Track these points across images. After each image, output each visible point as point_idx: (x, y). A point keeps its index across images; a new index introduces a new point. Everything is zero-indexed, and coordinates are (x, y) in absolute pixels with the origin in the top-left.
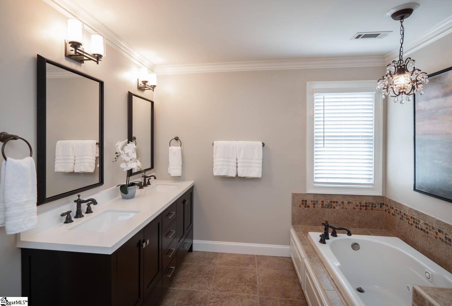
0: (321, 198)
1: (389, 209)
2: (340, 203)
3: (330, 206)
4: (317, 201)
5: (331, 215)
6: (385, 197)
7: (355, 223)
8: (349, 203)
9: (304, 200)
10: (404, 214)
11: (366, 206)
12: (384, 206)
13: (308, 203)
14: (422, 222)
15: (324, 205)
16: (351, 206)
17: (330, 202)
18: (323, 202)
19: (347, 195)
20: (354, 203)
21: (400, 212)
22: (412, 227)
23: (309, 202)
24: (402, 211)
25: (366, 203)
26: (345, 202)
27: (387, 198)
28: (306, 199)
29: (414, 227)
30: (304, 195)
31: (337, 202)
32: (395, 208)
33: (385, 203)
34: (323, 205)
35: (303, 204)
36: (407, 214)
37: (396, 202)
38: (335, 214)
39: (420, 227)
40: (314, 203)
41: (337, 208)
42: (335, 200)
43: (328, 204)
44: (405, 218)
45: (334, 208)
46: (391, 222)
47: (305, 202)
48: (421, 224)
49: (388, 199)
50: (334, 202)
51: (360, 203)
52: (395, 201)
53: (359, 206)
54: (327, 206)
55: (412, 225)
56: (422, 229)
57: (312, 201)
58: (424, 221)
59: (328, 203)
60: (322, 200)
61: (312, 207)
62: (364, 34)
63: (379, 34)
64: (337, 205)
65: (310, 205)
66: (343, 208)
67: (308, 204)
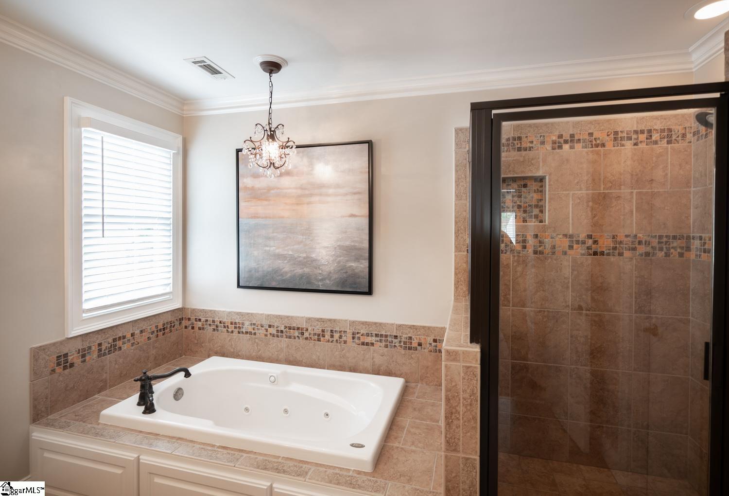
0: (97, 339)
1: (193, 324)
2: (129, 336)
3: (113, 348)
4: (90, 348)
5: (115, 364)
6: (185, 308)
7: (151, 363)
8: (141, 332)
9: (61, 356)
10: (220, 322)
11: (164, 329)
12: (183, 322)
13: (70, 358)
14: (247, 323)
15: (103, 350)
16: (146, 335)
17: (114, 341)
18: (100, 345)
19: (138, 320)
20: (149, 330)
21: (214, 321)
22: (232, 335)
23: (73, 354)
24: (216, 319)
25: (164, 325)
26: (136, 332)
27: (188, 309)
28: (65, 352)
29: (235, 334)
30: (61, 343)
31: (124, 337)
32: (203, 319)
33: (184, 317)
34: (100, 350)
35: (59, 364)
36: (224, 320)
37: (206, 310)
38: (121, 361)
39: (244, 331)
40: (83, 354)
41: (124, 347)
42: (121, 335)
43: (110, 345)
44: (221, 327)
45: (120, 348)
46: (198, 340)
47: (64, 357)
48: (247, 327)
49: (190, 310)
50: (120, 338)
51: (157, 327)
52: (203, 310)
53: (155, 332)
54: (107, 351)
55: (232, 332)
56: (247, 333)
57: (79, 350)
58: (250, 321)
59: (109, 343)
60: (98, 342)
61: (80, 363)
62: (208, 63)
63: (221, 73)
64: (124, 343)
65: (75, 361)
66: (133, 344)
67: (72, 359)
